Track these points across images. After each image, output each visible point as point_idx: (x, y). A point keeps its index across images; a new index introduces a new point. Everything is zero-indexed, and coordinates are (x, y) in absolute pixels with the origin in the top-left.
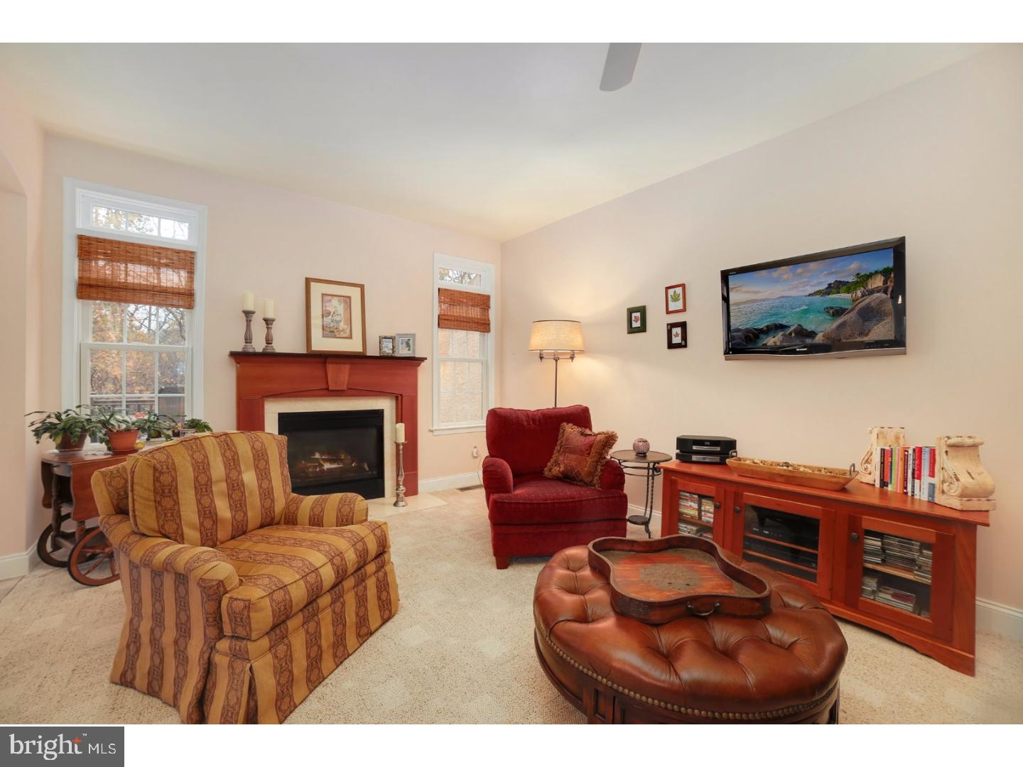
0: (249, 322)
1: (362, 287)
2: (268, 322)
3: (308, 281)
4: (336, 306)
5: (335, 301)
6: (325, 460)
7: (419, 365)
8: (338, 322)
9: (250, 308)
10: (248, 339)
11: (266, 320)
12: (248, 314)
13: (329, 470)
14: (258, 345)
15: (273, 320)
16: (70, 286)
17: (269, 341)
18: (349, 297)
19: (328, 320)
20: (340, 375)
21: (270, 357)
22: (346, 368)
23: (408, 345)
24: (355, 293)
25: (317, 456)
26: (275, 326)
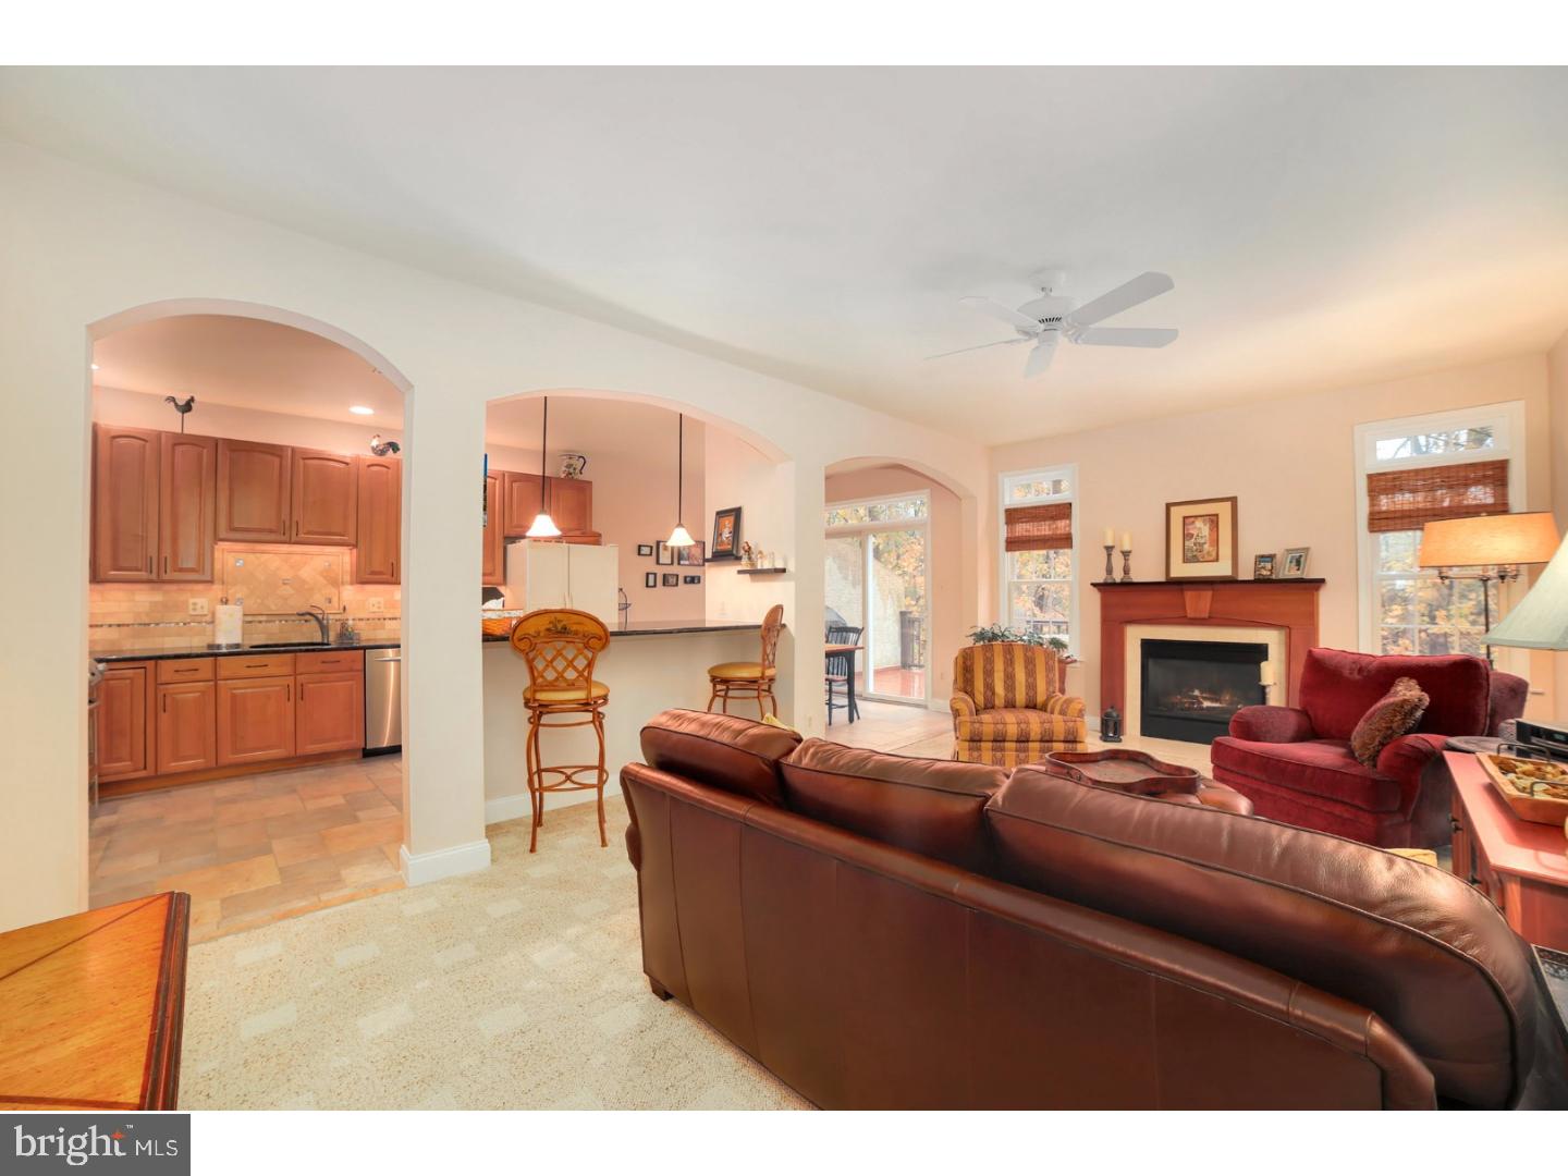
0: (1109, 555)
1: (1233, 500)
2: (1126, 554)
3: (1168, 506)
4: (1202, 529)
5: (1199, 523)
6: (1205, 699)
7: (1317, 589)
8: (1202, 545)
9: (1110, 544)
10: (1109, 571)
11: (1123, 552)
12: (1109, 549)
13: (1208, 708)
14: (1118, 576)
15: (1130, 552)
16: (1002, 544)
17: (1126, 571)
18: (1217, 515)
19: (1190, 543)
20: (1200, 602)
21: (1127, 585)
22: (1207, 595)
23: (1298, 563)
24: (1224, 510)
25: (1197, 693)
26: (1132, 558)
